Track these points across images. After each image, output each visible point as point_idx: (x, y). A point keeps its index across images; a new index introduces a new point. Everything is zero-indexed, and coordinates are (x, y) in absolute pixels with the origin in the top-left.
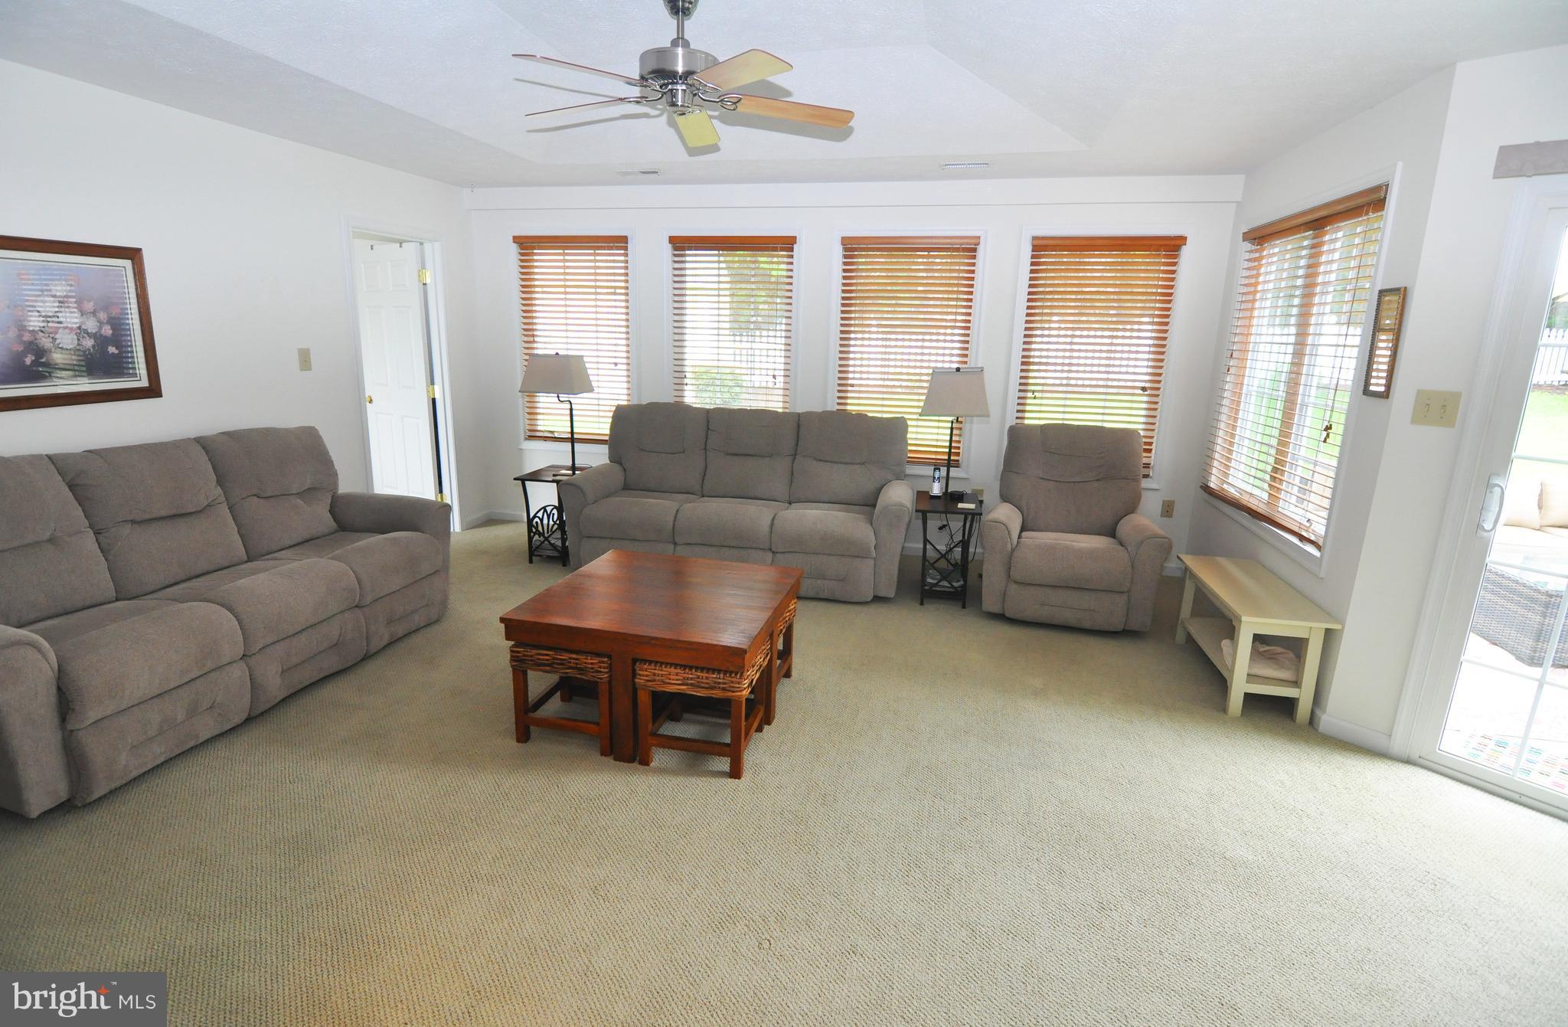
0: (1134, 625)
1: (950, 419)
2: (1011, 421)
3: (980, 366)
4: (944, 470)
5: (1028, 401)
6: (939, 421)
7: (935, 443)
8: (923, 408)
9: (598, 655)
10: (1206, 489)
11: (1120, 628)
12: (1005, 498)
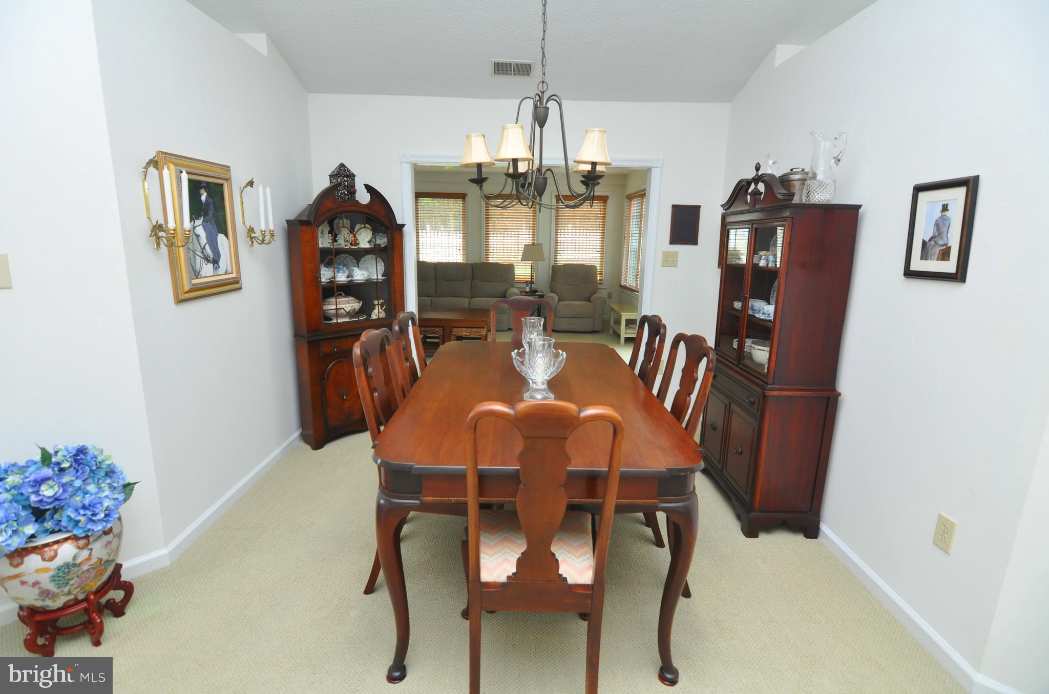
0: (596, 329)
1: (531, 262)
2: (552, 263)
3: (540, 243)
4: (529, 285)
5: (558, 257)
6: (525, 263)
7: (524, 275)
8: (521, 258)
9: (439, 327)
10: (621, 286)
11: (592, 330)
12: (552, 291)
